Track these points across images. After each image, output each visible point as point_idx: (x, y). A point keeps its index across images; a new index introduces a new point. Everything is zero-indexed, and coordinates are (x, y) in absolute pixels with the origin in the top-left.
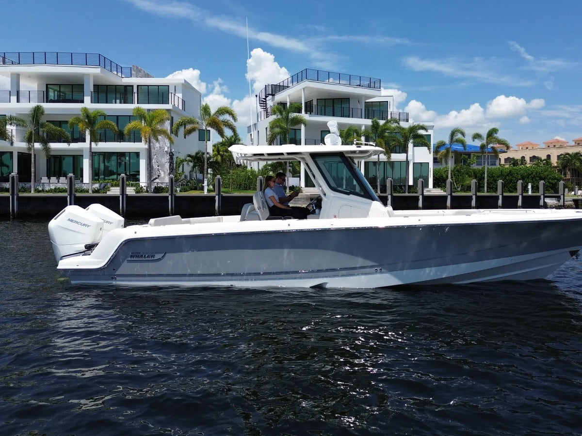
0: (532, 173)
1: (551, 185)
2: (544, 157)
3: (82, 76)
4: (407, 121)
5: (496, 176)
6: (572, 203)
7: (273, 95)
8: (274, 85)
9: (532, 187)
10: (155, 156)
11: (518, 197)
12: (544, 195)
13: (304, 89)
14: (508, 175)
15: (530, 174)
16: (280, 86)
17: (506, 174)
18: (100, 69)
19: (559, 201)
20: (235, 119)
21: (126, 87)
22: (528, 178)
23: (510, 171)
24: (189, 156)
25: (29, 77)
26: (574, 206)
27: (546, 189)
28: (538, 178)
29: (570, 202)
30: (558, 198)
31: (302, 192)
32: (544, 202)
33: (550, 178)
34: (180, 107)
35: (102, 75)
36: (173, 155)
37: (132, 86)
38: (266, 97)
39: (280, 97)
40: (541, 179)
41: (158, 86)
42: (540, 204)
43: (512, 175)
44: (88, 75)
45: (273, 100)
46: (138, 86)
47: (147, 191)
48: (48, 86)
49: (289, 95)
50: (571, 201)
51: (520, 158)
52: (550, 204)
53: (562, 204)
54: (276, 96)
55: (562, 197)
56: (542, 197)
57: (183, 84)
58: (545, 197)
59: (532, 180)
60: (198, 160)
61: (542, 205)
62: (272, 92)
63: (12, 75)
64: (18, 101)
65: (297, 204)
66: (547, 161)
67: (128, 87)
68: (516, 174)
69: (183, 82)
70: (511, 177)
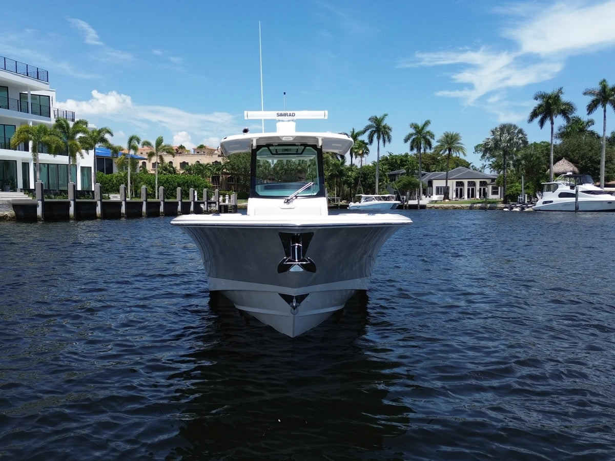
4: (73, 120)
9: (198, 194)
11: (191, 203)
12: (207, 201)
15: (186, 183)
17: (163, 181)
23: (167, 179)
43: (169, 183)
55: (217, 203)
61: (206, 210)
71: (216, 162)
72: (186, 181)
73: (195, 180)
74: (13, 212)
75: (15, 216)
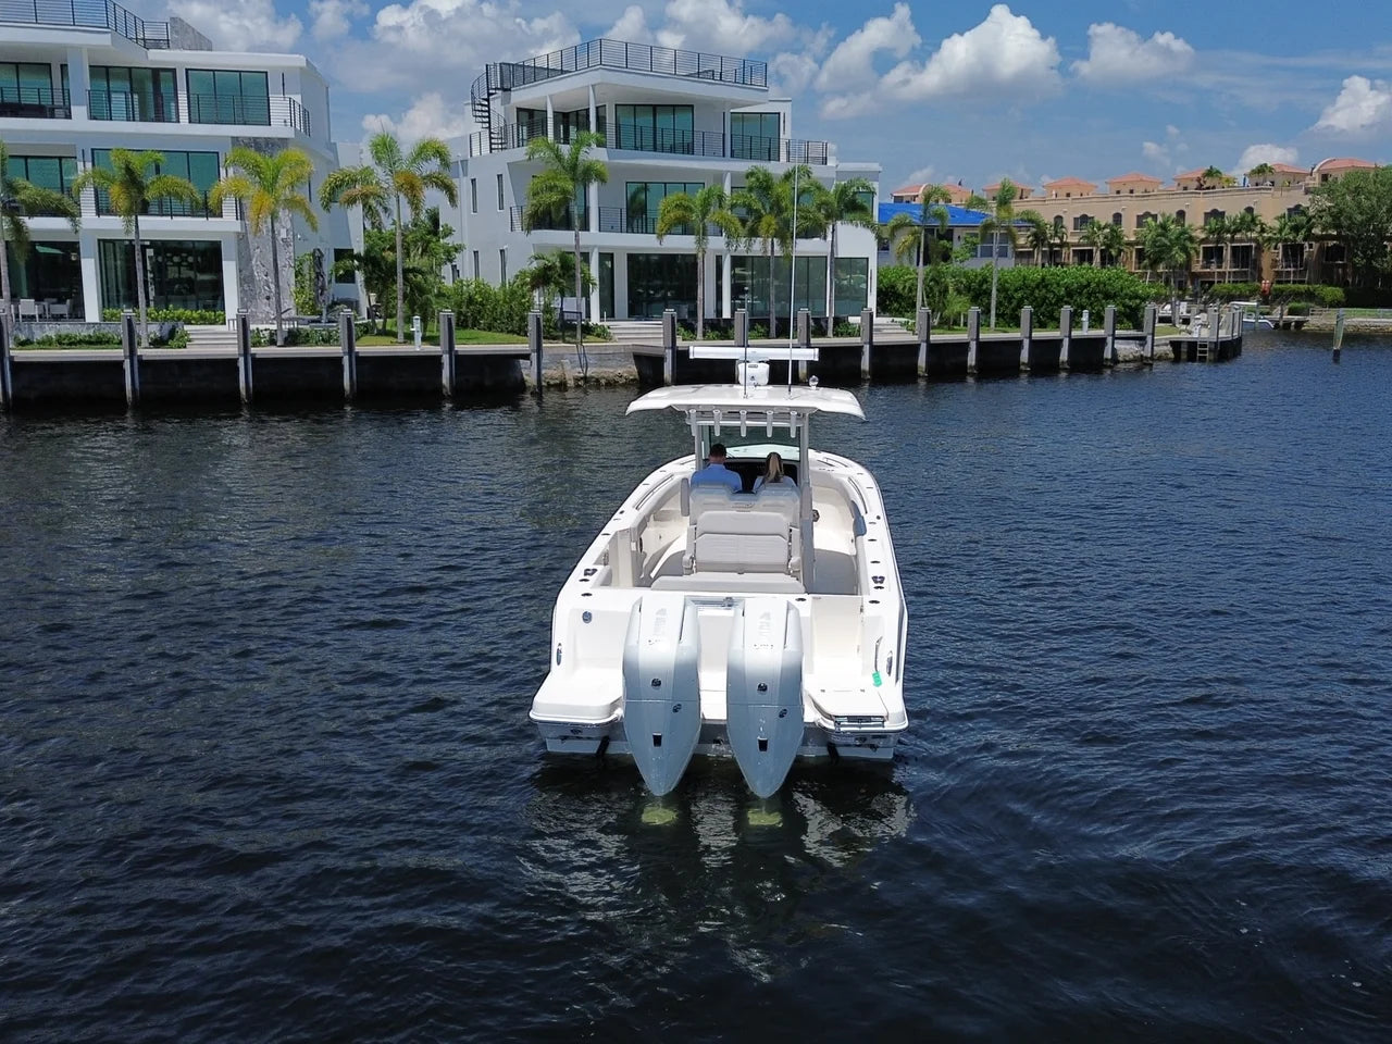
0: (1089, 285)
1: (1128, 310)
2: (1104, 218)
4: (825, 161)
5: (1013, 288)
6: (1169, 349)
7: (505, 90)
8: (509, 65)
10: (257, 251)
11: (1061, 341)
12: (1113, 334)
13: (594, 85)
14: (1037, 286)
15: (1086, 287)
16: (524, 66)
17: (1033, 285)
18: (110, 35)
19: (1143, 345)
22: (1080, 294)
23: (1043, 279)
26: (1172, 355)
27: (1118, 319)
28: (1100, 296)
29: (1165, 348)
30: (1141, 340)
31: (612, 340)
32: (1114, 350)
33: (1126, 294)
35: (113, 49)
38: (490, 94)
39: (525, 96)
40: (1109, 296)
41: (239, 72)
42: (1105, 356)
43: (1046, 286)
44: (77, 49)
46: (187, 70)
47: (272, 342)
49: (551, 96)
50: (1166, 345)
51: (1053, 222)
52: (1125, 353)
53: (1149, 355)
54: (512, 93)
55: (1150, 338)
56: (1110, 339)
57: (301, 68)
58: (1115, 338)
59: (1089, 299)
60: (373, 265)
61: (1110, 357)
62: (502, 84)
65: (605, 367)
66: (1112, 230)
68: (1055, 286)
69: (303, 64)
70: (1044, 291)
71: (1297, 209)
72: (1085, 283)
73: (1110, 279)
74: (634, 369)
75: (637, 377)
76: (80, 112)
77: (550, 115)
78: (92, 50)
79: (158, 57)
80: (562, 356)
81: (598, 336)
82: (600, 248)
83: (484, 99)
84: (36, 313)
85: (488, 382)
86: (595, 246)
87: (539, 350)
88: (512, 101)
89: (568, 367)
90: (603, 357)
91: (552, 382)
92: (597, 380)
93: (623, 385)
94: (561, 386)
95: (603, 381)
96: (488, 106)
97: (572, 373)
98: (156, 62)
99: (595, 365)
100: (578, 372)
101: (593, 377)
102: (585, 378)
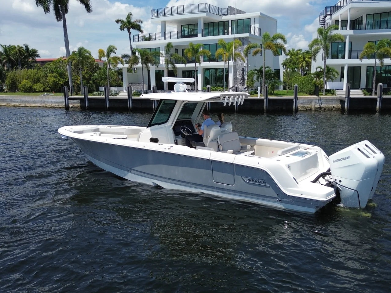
3: (197, 19)
7: (331, 15)
8: (332, 6)
10: (238, 70)
13: (350, 9)
16: (336, 6)
18: (206, 13)
20: (285, 42)
21: (224, 22)
24: (256, 70)
25: (171, 22)
31: (335, 95)
34: (257, 34)
35: (207, 17)
36: (244, 70)
37: (228, 21)
38: (325, 17)
39: (335, 16)
41: (244, 19)
44: (200, 18)
45: (331, 18)
46: (231, 21)
48: (183, 26)
49: (341, 15)
54: (332, 16)
57: (259, 16)
60: (260, 72)
62: (331, 13)
63: (162, 22)
64: (165, 39)
65: (328, 104)
67: (226, 22)
69: (259, 14)
74: (340, 105)
75: (341, 108)
76: (200, 35)
77: (340, 21)
78: (204, 18)
79: (225, 18)
80: (312, 100)
81: (332, 94)
82: (348, 65)
83: (323, 19)
84: (190, 89)
85: (284, 108)
86: (346, 64)
87: (296, 97)
88: (332, 18)
89: (313, 104)
90: (327, 101)
91: (308, 109)
92: (325, 109)
93: (335, 110)
94: (311, 110)
95: (327, 109)
96: (325, 21)
97: (314, 105)
98: (223, 19)
99: (324, 103)
100: (317, 106)
101: (323, 107)
102: (320, 108)
